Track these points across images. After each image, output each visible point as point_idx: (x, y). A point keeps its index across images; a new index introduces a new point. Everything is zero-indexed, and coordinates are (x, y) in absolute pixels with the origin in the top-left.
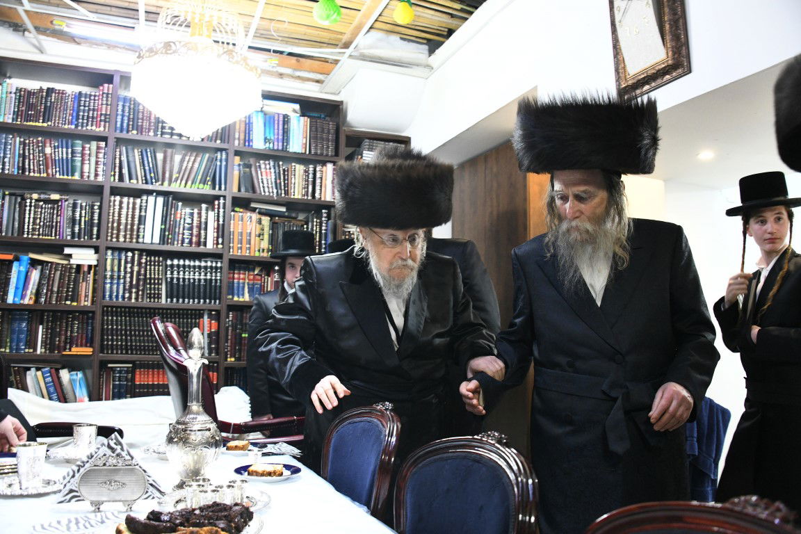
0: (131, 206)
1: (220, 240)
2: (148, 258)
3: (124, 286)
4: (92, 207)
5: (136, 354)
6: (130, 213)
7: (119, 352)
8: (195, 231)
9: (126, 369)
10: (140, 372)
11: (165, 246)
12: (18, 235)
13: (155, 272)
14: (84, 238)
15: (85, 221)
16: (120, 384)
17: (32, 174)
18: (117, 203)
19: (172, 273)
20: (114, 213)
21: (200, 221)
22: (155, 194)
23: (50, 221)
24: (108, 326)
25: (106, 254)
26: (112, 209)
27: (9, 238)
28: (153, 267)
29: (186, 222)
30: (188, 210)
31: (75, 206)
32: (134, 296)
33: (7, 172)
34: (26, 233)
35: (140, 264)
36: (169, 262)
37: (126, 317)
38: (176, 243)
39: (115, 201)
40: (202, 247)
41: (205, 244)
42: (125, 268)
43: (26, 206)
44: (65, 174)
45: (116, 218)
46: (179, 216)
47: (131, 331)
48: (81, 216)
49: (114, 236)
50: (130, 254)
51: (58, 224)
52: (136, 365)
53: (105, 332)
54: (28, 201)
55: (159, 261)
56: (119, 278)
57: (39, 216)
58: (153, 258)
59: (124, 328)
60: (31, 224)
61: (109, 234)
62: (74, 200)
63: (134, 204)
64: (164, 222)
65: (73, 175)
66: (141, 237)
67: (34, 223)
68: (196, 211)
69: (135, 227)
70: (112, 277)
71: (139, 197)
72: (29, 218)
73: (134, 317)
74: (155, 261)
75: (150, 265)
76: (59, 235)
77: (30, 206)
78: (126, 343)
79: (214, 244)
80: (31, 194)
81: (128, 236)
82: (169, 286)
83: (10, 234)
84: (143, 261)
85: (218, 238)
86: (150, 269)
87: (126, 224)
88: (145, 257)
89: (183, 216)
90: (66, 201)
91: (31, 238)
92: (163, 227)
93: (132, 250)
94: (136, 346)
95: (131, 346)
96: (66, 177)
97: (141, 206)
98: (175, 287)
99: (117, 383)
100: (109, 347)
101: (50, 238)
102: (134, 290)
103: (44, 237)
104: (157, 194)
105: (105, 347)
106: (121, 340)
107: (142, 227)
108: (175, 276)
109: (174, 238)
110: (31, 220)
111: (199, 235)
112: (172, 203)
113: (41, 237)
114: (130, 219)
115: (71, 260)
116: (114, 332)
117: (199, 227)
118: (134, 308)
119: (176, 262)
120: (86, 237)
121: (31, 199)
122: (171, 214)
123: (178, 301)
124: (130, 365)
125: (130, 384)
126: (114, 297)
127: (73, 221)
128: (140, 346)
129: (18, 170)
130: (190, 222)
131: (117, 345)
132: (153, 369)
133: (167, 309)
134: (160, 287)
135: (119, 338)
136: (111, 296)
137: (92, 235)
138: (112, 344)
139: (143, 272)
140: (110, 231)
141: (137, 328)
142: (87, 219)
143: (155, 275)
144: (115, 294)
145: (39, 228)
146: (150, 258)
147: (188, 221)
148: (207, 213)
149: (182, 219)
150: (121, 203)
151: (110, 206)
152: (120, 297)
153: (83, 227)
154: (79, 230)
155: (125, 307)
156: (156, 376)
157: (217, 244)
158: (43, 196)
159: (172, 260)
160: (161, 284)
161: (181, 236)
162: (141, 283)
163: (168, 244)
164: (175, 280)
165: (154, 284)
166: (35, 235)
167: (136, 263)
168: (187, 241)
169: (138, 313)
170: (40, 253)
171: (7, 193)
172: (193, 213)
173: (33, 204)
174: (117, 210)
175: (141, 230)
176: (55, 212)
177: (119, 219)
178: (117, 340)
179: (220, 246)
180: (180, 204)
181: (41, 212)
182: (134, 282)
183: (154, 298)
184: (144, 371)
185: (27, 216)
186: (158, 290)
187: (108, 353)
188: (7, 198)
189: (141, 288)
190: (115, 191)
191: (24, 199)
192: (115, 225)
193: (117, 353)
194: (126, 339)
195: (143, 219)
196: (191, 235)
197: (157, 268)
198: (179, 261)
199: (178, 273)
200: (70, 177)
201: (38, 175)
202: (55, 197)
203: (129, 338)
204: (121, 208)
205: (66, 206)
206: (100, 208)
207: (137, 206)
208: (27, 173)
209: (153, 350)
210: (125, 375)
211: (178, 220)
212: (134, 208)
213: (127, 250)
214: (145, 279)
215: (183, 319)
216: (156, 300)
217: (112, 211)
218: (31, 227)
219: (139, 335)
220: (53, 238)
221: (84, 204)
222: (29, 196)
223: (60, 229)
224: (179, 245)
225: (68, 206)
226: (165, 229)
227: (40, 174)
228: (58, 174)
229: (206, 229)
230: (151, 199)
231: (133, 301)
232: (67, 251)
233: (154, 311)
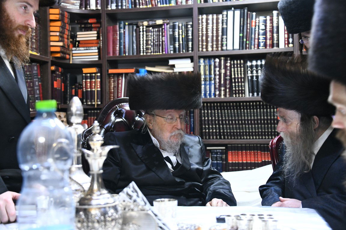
0: (215, 21)
1: (291, 40)
2: (232, 62)
3: (215, 86)
4: (186, 26)
5: (228, 139)
6: (215, 27)
7: (215, 137)
8: (269, 35)
9: (221, 151)
10: (232, 153)
11: (244, 50)
12: (137, 54)
13: (237, 72)
14: (183, 51)
15: (182, 38)
16: (217, 162)
17: (141, 7)
18: (204, 21)
19: (252, 72)
20: (202, 29)
21: (273, 27)
22: (233, 9)
23: (157, 41)
24: (205, 118)
25: (199, 62)
26: (201, 25)
27: (131, 56)
28: (236, 69)
29: (261, 28)
30: (262, 18)
31: (174, 27)
32: (223, 93)
33: (124, 7)
34: (142, 52)
35: (226, 67)
36: (249, 64)
37: (218, 110)
38: (253, 47)
39: (202, 19)
40: (275, 48)
41: (278, 45)
42: (215, 71)
43: (140, 32)
44: (164, 2)
45: (205, 33)
46: (254, 24)
47: (222, 120)
48: (179, 35)
49: (204, 47)
50: (217, 60)
51: (164, 43)
52: (228, 148)
53: (203, 122)
54: (141, 28)
55: (240, 64)
56: (210, 80)
57: (150, 39)
58: (235, 62)
59: (217, 118)
60: (145, 45)
61: (200, 46)
62: (173, 23)
63: (217, 19)
64: (242, 31)
65: (170, 3)
66: (224, 45)
67: (147, 44)
68: (268, 18)
69: (220, 38)
70: (205, 80)
71: (221, 13)
72: (143, 41)
73: (224, 110)
74: (237, 64)
75: (234, 67)
76: (165, 51)
77: (143, 31)
78: (220, 130)
79: (285, 44)
80: (142, 22)
81: (215, 46)
82: (250, 83)
83: (131, 54)
84: (228, 64)
85: (288, 38)
86: (234, 70)
87: (213, 36)
88: (229, 61)
89: (257, 24)
90: (167, 24)
91: (146, 56)
92: (241, 35)
93: (219, 57)
94: (227, 132)
95: (224, 132)
96: (165, 5)
97: (223, 20)
98: (255, 83)
99: (216, 162)
100: (207, 134)
101: (158, 54)
102: (223, 89)
103: (154, 54)
104: (234, 9)
105: (204, 134)
106: (216, 128)
107: (225, 37)
108: (255, 74)
109: (251, 43)
110: (145, 42)
111: (272, 38)
112: (247, 14)
113: (152, 54)
114: (215, 32)
115: (174, 69)
116: (210, 122)
117: (272, 32)
118: (224, 102)
119: (254, 63)
120: (184, 51)
121: (143, 26)
122: (247, 23)
123: (258, 95)
124: (224, 148)
125: (225, 162)
126: (208, 95)
127: (173, 39)
128: (230, 132)
129: (132, 5)
130: (264, 28)
131: (213, 132)
132: (242, 150)
133: (249, 102)
134: (243, 84)
135: (214, 126)
136: (205, 95)
137: (188, 48)
138: (209, 132)
139: (228, 73)
140: (200, 43)
141: (227, 118)
142: (183, 36)
143: (238, 75)
144: (208, 93)
145: (151, 48)
146: (234, 62)
147: (262, 27)
148: (278, 19)
149: (257, 26)
150: (207, 20)
151: (199, 24)
152: (212, 94)
153: (181, 42)
154: (179, 46)
155: (217, 102)
156: (244, 156)
157: (289, 43)
158: (151, 23)
159: (251, 62)
160: (244, 82)
161: (256, 41)
162: (228, 82)
163: (246, 49)
164: (255, 78)
165: (238, 82)
166: (149, 53)
167: (222, 66)
168: (262, 44)
169: (227, 107)
170: (153, 66)
171: (127, 24)
172: (266, 20)
173: (145, 30)
174: (204, 26)
175: (224, 40)
176: (161, 34)
177: (207, 34)
178: (212, 128)
179: (291, 45)
180: (254, 14)
181: (151, 36)
182: (222, 82)
183: (239, 94)
184: (235, 153)
185: (141, 39)
186: (242, 87)
187: (206, 139)
188: (127, 27)
189: (228, 86)
190: (202, 11)
191: (138, 27)
192: (204, 38)
193: (213, 138)
194: (219, 127)
195: (225, 30)
196: (266, 39)
197: (239, 69)
198: (257, 62)
199: (257, 72)
200: (168, 5)
201: (146, 7)
202: (159, 22)
203: (221, 126)
204: (207, 24)
205: (168, 28)
206: (192, 26)
207: (220, 21)
208: (138, 7)
209: (240, 136)
210: (221, 156)
211: (254, 27)
212: (217, 23)
213: (215, 57)
214: (231, 79)
215: (263, 109)
216: (241, 95)
217: (201, 27)
218: (145, 47)
219: (229, 124)
220: (161, 53)
221: (180, 25)
222: (141, 24)
223: (165, 46)
224: (256, 48)
225: (170, 28)
226: (243, 36)
227: (147, 5)
228: (159, 3)
229: (278, 32)
230: (230, 13)
231: (222, 97)
232: (171, 62)
233: (240, 104)
